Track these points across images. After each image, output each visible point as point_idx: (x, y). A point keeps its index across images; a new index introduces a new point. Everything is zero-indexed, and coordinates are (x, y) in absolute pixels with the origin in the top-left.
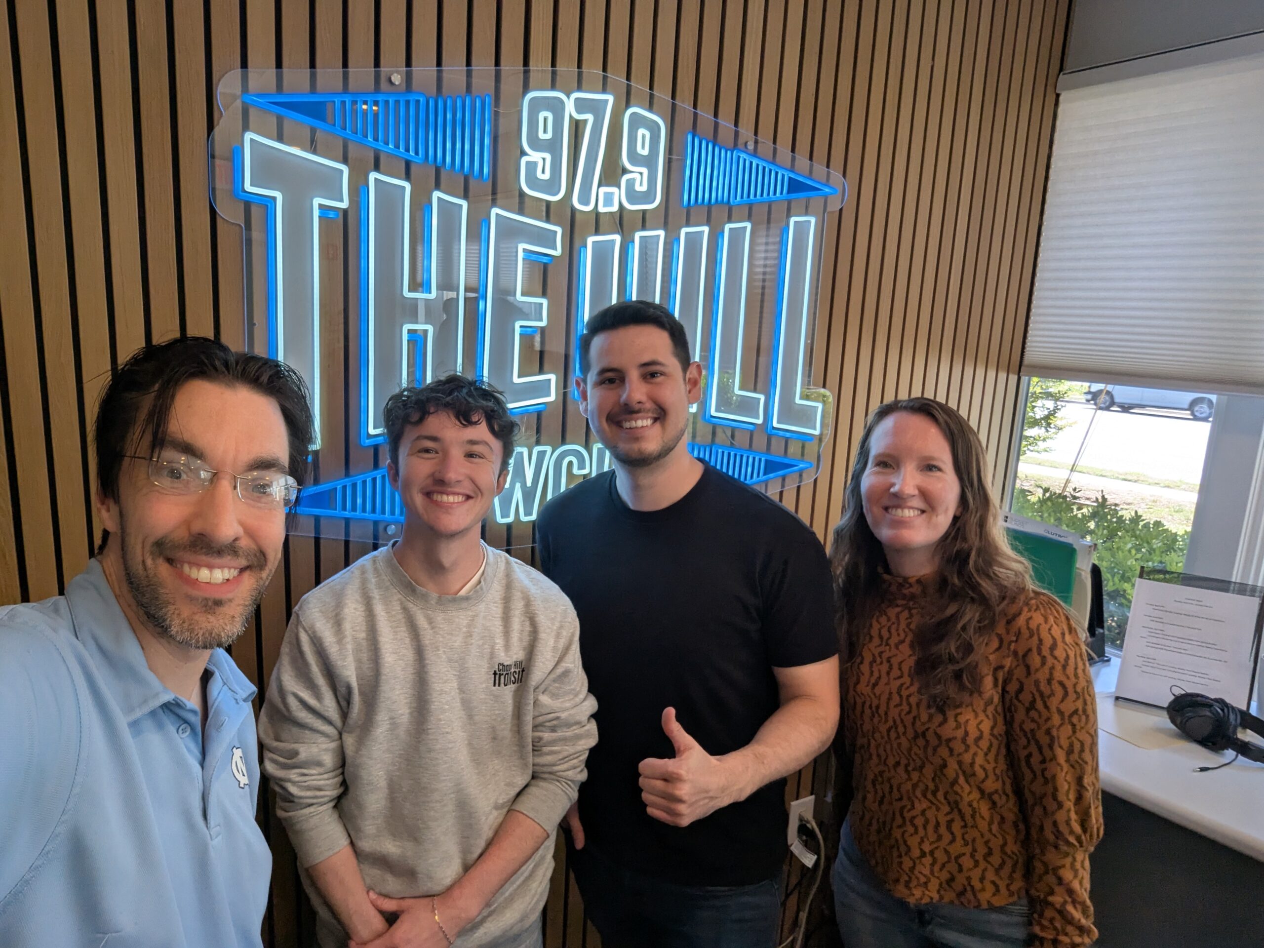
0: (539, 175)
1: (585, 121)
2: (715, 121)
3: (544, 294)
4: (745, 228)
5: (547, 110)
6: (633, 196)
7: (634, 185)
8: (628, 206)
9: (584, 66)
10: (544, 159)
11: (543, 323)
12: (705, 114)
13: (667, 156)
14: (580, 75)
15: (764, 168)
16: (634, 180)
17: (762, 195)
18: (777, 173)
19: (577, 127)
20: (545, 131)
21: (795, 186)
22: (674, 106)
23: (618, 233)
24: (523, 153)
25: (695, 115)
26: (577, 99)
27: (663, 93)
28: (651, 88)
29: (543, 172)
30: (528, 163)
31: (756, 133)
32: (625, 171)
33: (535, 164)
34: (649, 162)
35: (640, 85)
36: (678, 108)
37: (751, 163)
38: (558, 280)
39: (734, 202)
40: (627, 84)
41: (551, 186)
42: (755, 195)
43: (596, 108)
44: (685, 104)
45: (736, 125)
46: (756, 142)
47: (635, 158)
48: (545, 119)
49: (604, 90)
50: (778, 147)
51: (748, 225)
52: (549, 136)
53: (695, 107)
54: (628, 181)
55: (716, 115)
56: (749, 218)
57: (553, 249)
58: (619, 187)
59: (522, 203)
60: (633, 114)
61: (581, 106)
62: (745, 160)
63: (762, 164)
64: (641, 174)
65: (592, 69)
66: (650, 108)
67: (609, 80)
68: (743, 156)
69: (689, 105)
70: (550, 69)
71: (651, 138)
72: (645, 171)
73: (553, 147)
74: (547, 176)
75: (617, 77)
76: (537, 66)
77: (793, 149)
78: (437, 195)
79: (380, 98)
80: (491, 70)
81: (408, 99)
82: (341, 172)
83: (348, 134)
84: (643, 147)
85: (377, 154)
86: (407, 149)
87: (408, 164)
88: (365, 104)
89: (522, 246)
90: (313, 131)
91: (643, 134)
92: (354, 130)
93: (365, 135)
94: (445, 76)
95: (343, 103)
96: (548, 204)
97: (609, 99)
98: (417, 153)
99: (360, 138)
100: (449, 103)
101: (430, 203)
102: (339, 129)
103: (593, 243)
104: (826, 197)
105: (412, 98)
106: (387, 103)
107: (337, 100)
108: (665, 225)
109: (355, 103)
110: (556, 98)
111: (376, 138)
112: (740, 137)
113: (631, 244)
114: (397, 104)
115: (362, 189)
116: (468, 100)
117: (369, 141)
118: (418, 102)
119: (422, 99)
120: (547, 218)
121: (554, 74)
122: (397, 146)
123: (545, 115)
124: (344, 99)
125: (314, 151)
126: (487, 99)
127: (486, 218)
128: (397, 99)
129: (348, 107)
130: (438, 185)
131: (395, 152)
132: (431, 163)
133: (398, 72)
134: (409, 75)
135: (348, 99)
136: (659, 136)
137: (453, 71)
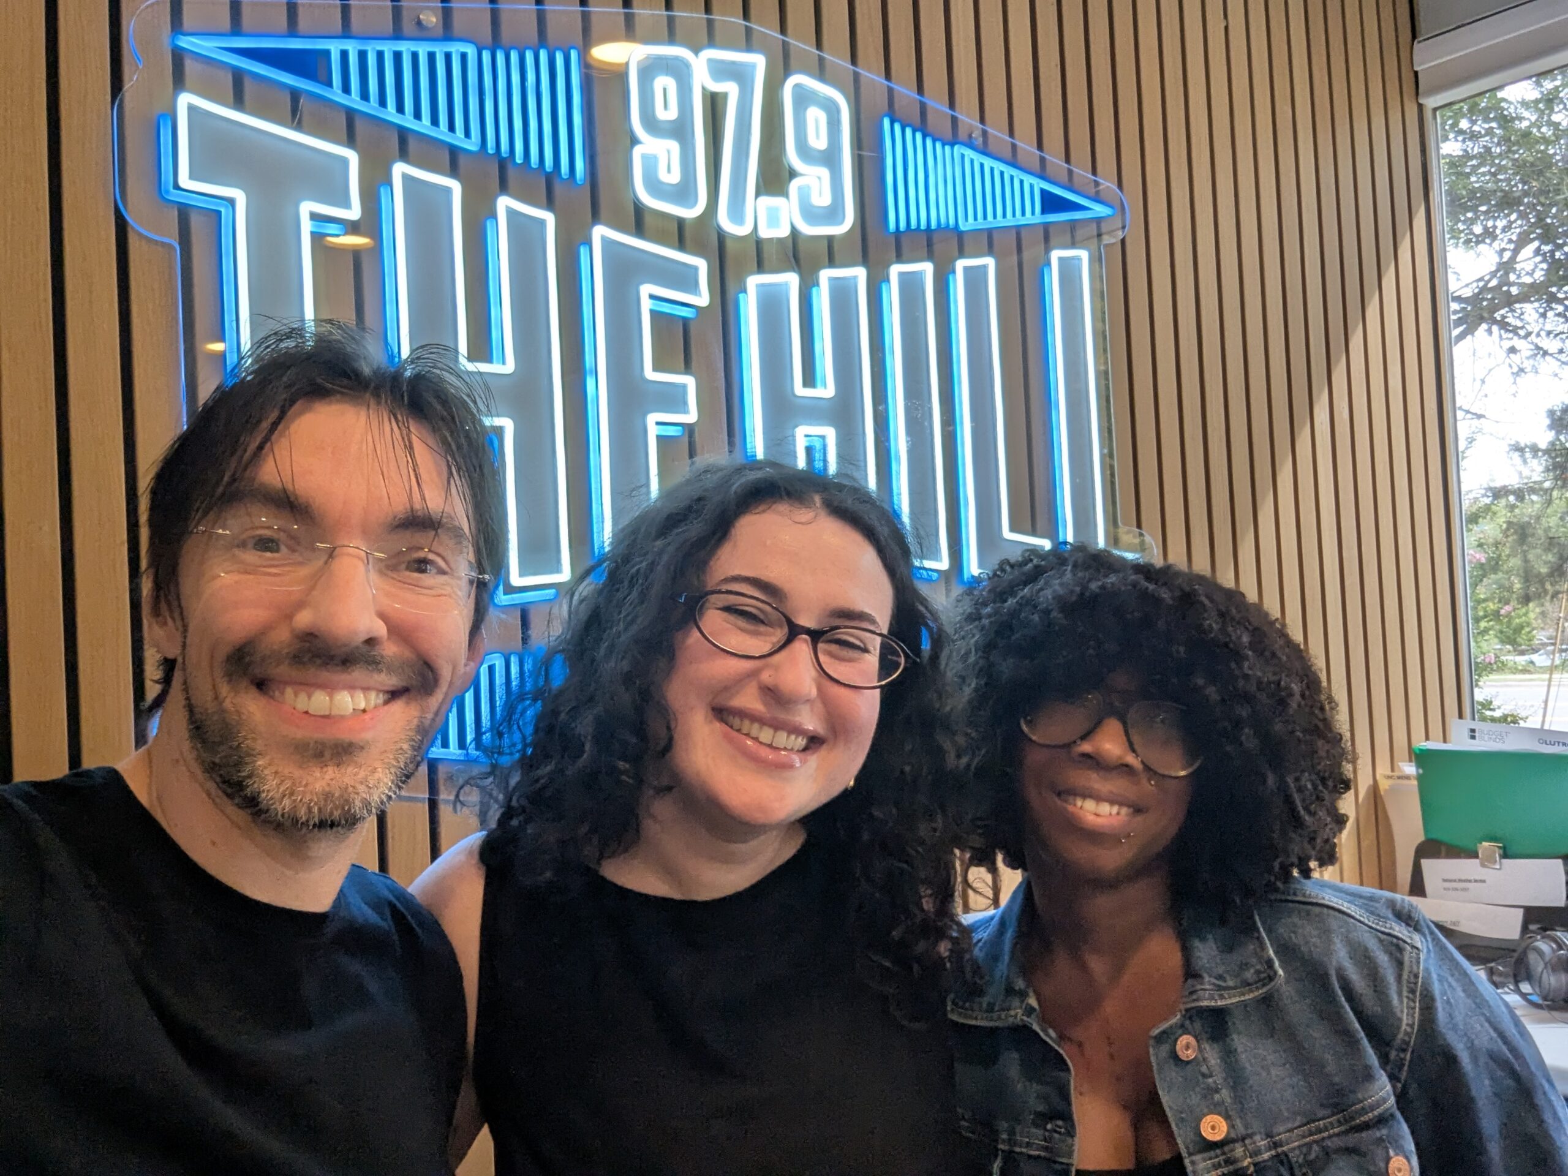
0: (664, 177)
1: (725, 96)
2: (920, 100)
3: (687, 369)
4: (985, 267)
5: (667, 75)
6: (810, 213)
7: (809, 196)
8: (808, 230)
9: (715, 8)
10: (669, 152)
11: (691, 417)
12: (906, 91)
13: (856, 152)
14: (710, 23)
15: (1002, 173)
16: (809, 187)
17: (1004, 216)
18: (1022, 182)
19: (714, 104)
20: (666, 107)
21: (1051, 203)
22: (856, 77)
23: (794, 271)
24: (634, 141)
25: (890, 91)
26: (708, 61)
27: (838, 60)
28: (819, 47)
29: (669, 171)
30: (645, 158)
31: (982, 120)
32: (793, 174)
33: (655, 158)
34: (830, 158)
35: (802, 45)
36: (863, 81)
37: (982, 166)
38: (708, 346)
39: (964, 226)
40: (783, 40)
41: (683, 192)
42: (995, 216)
43: (739, 74)
44: (872, 76)
45: (952, 105)
46: (985, 133)
47: (805, 153)
48: (665, 90)
49: (749, 48)
50: (1018, 142)
51: (990, 262)
52: (672, 114)
53: (888, 78)
54: (800, 188)
55: (920, 89)
56: (990, 250)
57: (696, 295)
58: (788, 200)
59: (641, 222)
60: (797, 86)
61: (719, 71)
62: (972, 161)
63: (999, 166)
64: (819, 178)
65: (728, 15)
66: (822, 78)
67: (755, 36)
68: (969, 153)
69: (878, 76)
70: (664, 13)
71: (828, 123)
72: (824, 173)
73: (679, 131)
74: (675, 177)
75: (766, 28)
76: (644, 8)
77: (1040, 146)
78: (504, 203)
79: (405, 47)
80: (577, 11)
81: (448, 50)
82: (345, 161)
83: (353, 101)
84: (818, 137)
85: (403, 134)
86: (452, 128)
87: (454, 152)
88: (380, 55)
89: (646, 289)
90: (295, 95)
91: (816, 116)
92: (365, 96)
93: (383, 103)
94: (504, 18)
95: (344, 54)
96: (681, 222)
97: (758, 62)
98: (467, 134)
99: (374, 108)
100: (514, 56)
101: (494, 216)
102: (340, 92)
103: (758, 286)
104: (1098, 221)
105: (456, 48)
106: (415, 56)
107: (334, 48)
108: (865, 259)
109: (362, 56)
110: (676, 58)
111: (400, 109)
112: (960, 125)
113: (814, 290)
114: (431, 57)
115: (382, 190)
116: (543, 55)
117: (390, 114)
118: (464, 57)
119: (471, 51)
120: (681, 246)
121: (671, 21)
122: (435, 122)
123: (664, 83)
124: (345, 47)
125: (299, 127)
126: (574, 55)
127: (584, 243)
128: (431, 49)
129: (353, 59)
130: (504, 187)
131: (433, 132)
132: (490, 151)
133: (428, 8)
134: (447, 15)
135: (352, 48)
136: (839, 122)
137: (516, 10)
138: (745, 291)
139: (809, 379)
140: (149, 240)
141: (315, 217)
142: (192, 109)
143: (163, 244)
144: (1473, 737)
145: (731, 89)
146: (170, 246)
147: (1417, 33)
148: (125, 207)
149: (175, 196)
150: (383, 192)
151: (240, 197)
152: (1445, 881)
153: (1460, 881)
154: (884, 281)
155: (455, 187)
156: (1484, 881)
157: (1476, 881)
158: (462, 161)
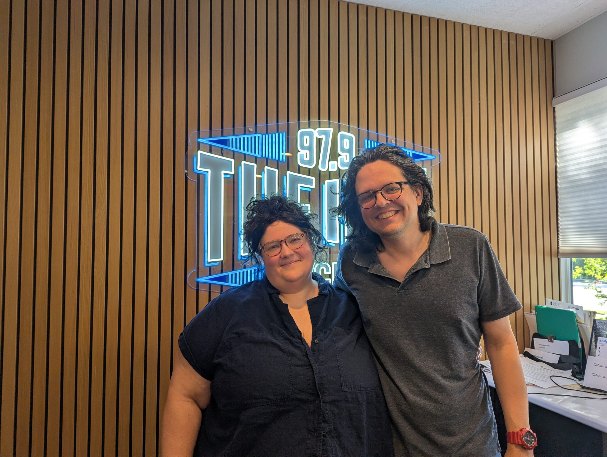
0: (305, 159)
1: (322, 139)
2: (377, 134)
3: (309, 202)
6: (343, 164)
7: (343, 160)
8: (342, 168)
9: (321, 118)
10: (307, 153)
12: (373, 131)
13: (357, 148)
14: (319, 122)
16: (343, 158)
19: (319, 141)
20: (306, 143)
21: (415, 156)
22: (359, 130)
23: (338, 178)
24: (299, 151)
25: (368, 133)
26: (318, 131)
27: (354, 126)
28: (349, 124)
29: (306, 157)
30: (300, 155)
31: (396, 137)
32: (340, 155)
33: (303, 155)
34: (350, 151)
35: (344, 124)
36: (360, 131)
38: (315, 197)
40: (339, 124)
41: (310, 162)
43: (326, 134)
44: (363, 129)
45: (386, 134)
47: (343, 150)
48: (306, 139)
49: (329, 127)
50: (406, 141)
52: (308, 144)
53: (368, 129)
54: (340, 159)
55: (377, 132)
57: (312, 185)
58: (337, 162)
59: (299, 170)
60: (342, 134)
61: (320, 133)
64: (346, 156)
65: (324, 120)
66: (349, 132)
67: (331, 123)
69: (365, 129)
70: (308, 121)
71: (349, 142)
72: (348, 154)
73: (310, 148)
74: (308, 159)
75: (334, 121)
76: (303, 121)
77: (413, 142)
78: (266, 168)
79: (246, 136)
80: (286, 124)
81: (255, 136)
82: (231, 162)
83: (234, 149)
84: (346, 146)
85: (245, 155)
86: (255, 153)
87: (256, 158)
88: (240, 139)
89: (299, 185)
90: (222, 149)
91: (346, 142)
92: (236, 148)
93: (240, 149)
94: (269, 127)
95: (232, 139)
96: (309, 169)
97: (331, 130)
98: (259, 154)
99: (238, 150)
100: (270, 136)
101: (264, 171)
102: (231, 147)
103: (328, 183)
104: (431, 160)
105: (257, 135)
106: (248, 138)
107: (230, 138)
109: (236, 139)
110: (310, 131)
111: (244, 150)
112: (388, 138)
114: (251, 138)
115: (239, 167)
116: (277, 135)
117: (241, 151)
118: (259, 137)
119: (260, 135)
120: (309, 174)
121: (309, 123)
122: (251, 152)
123: (306, 137)
124: (233, 138)
125: (222, 156)
126: (284, 134)
127: (285, 175)
128: (251, 136)
129: (234, 140)
130: (267, 165)
131: (251, 154)
132: (264, 157)
133: (252, 127)
134: (256, 128)
135: (234, 138)
136: (353, 141)
137: (272, 125)
140: (192, 180)
141: (224, 174)
142: (201, 154)
143: (194, 181)
144: (551, 304)
145: (324, 137)
146: (195, 181)
147: (555, 96)
148: (187, 175)
149: (196, 171)
150: (240, 167)
151: (209, 171)
152: (539, 345)
153: (543, 345)
155: (255, 165)
156: (549, 346)
157: (547, 346)
158: (258, 159)
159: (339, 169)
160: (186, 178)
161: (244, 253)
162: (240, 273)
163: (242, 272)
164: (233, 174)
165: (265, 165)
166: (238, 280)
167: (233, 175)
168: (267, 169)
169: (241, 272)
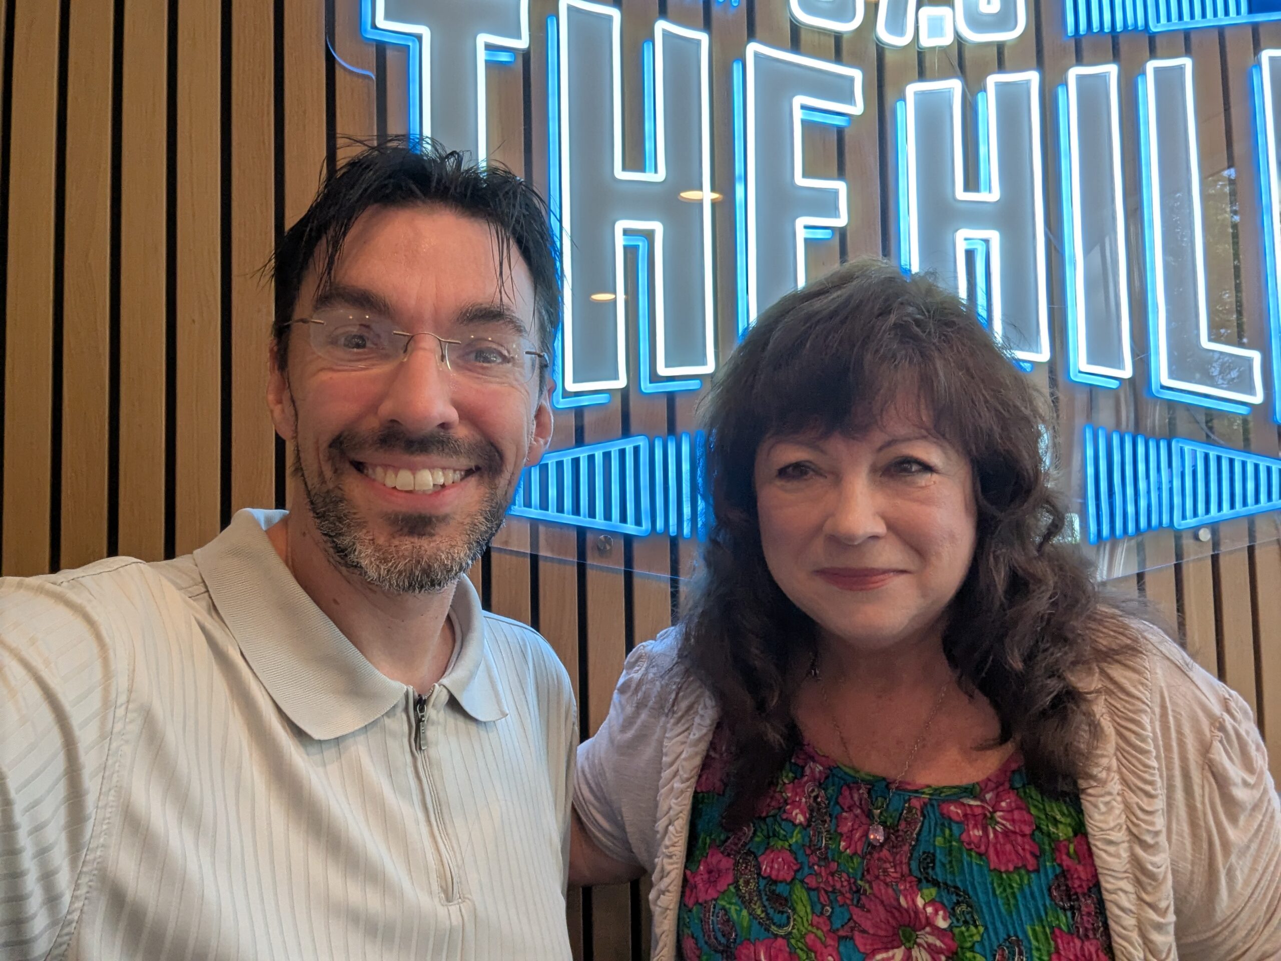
3: (840, 175)
4: (1180, 68)
8: (972, 36)
17: (1204, 16)
23: (957, 77)
38: (863, 152)
39: (1156, 27)
41: (840, 8)
42: (1192, 17)
51: (1188, 63)
56: (1187, 51)
57: (851, 105)
58: (953, 9)
59: (796, 39)
78: (661, 26)
96: (838, 37)
101: (652, 40)
103: (916, 93)
108: (1040, 64)
113: (980, 96)
115: (549, 20)
120: (838, 58)
127: (737, 59)
130: (663, 15)
138: (904, 99)
139: (972, 183)
140: (351, 72)
141: (489, 47)
143: (363, 76)
146: (368, 77)
148: (334, 48)
149: (371, 35)
151: (424, 31)
154: (1061, 84)
155: (615, 14)
159: (959, 41)
160: (331, 61)
161: (575, 381)
162: (560, 464)
163: (570, 458)
164: (523, 50)
165: (658, 15)
166: (552, 492)
167: (526, 55)
168: (666, 34)
169: (565, 459)
